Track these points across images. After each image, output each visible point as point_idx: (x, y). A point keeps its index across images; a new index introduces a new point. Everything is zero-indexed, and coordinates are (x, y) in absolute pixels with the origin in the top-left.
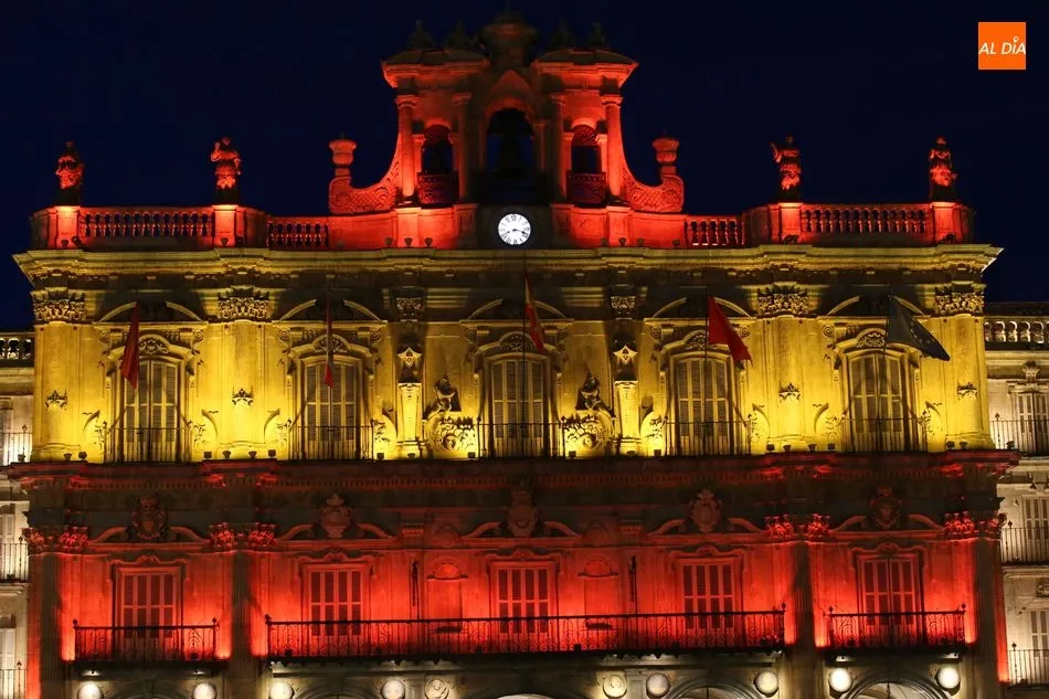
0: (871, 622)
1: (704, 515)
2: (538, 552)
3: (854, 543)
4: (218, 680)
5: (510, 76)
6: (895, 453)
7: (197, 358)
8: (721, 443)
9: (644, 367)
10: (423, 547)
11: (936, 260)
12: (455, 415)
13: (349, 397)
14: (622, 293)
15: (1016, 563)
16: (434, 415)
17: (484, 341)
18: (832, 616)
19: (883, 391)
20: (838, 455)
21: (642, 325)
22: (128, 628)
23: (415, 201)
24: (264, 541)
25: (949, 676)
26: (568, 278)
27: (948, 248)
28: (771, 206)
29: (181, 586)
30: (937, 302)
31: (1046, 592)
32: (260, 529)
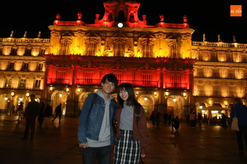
0: (172, 85)
1: (146, 67)
2: (120, 71)
3: (170, 73)
4: (70, 88)
5: (122, 5)
6: (177, 59)
7: (72, 42)
8: (150, 57)
9: (139, 45)
10: (103, 70)
11: (184, 31)
12: (109, 51)
13: (94, 48)
14: (136, 34)
15: (196, 77)
16: (106, 51)
17: (115, 40)
18: (166, 83)
19: (175, 50)
20: (168, 59)
21: (139, 39)
22: (58, 79)
23: (106, 21)
24: (79, 68)
25: (185, 94)
26: (128, 32)
27: (186, 29)
28: (159, 23)
29: (66, 74)
30: (184, 38)
31: (200, 82)
32: (78, 65)
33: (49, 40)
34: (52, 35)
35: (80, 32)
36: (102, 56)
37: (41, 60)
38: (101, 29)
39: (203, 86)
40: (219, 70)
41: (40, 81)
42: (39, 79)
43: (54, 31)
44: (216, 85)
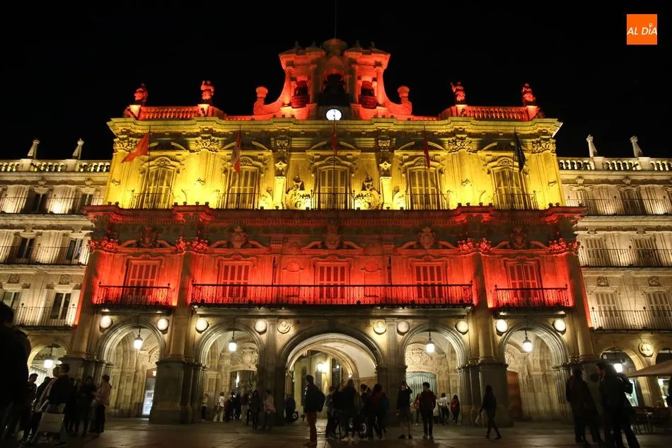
0: (516, 295)
1: (426, 240)
2: (340, 257)
3: (504, 256)
4: (171, 318)
6: (521, 210)
7: (183, 167)
8: (433, 207)
9: (395, 172)
10: (282, 253)
11: (531, 128)
12: (302, 193)
13: (252, 185)
14: (383, 139)
15: (587, 266)
16: (291, 192)
17: (317, 160)
18: (497, 290)
19: (511, 185)
20: (494, 210)
21: (394, 154)
22: (131, 287)
23: (290, 105)
24: (202, 248)
25: (560, 325)
26: (359, 135)
27: (538, 120)
28: (453, 108)
29: (159, 269)
30: (534, 147)
31: (603, 284)
32: (199, 242)
33: (107, 164)
34: (117, 147)
35: (209, 138)
36: (281, 208)
37: (77, 226)
38: (274, 128)
39: (612, 295)
40: (655, 240)
41: (68, 296)
42: (64, 290)
43: (125, 136)
44: (656, 289)
